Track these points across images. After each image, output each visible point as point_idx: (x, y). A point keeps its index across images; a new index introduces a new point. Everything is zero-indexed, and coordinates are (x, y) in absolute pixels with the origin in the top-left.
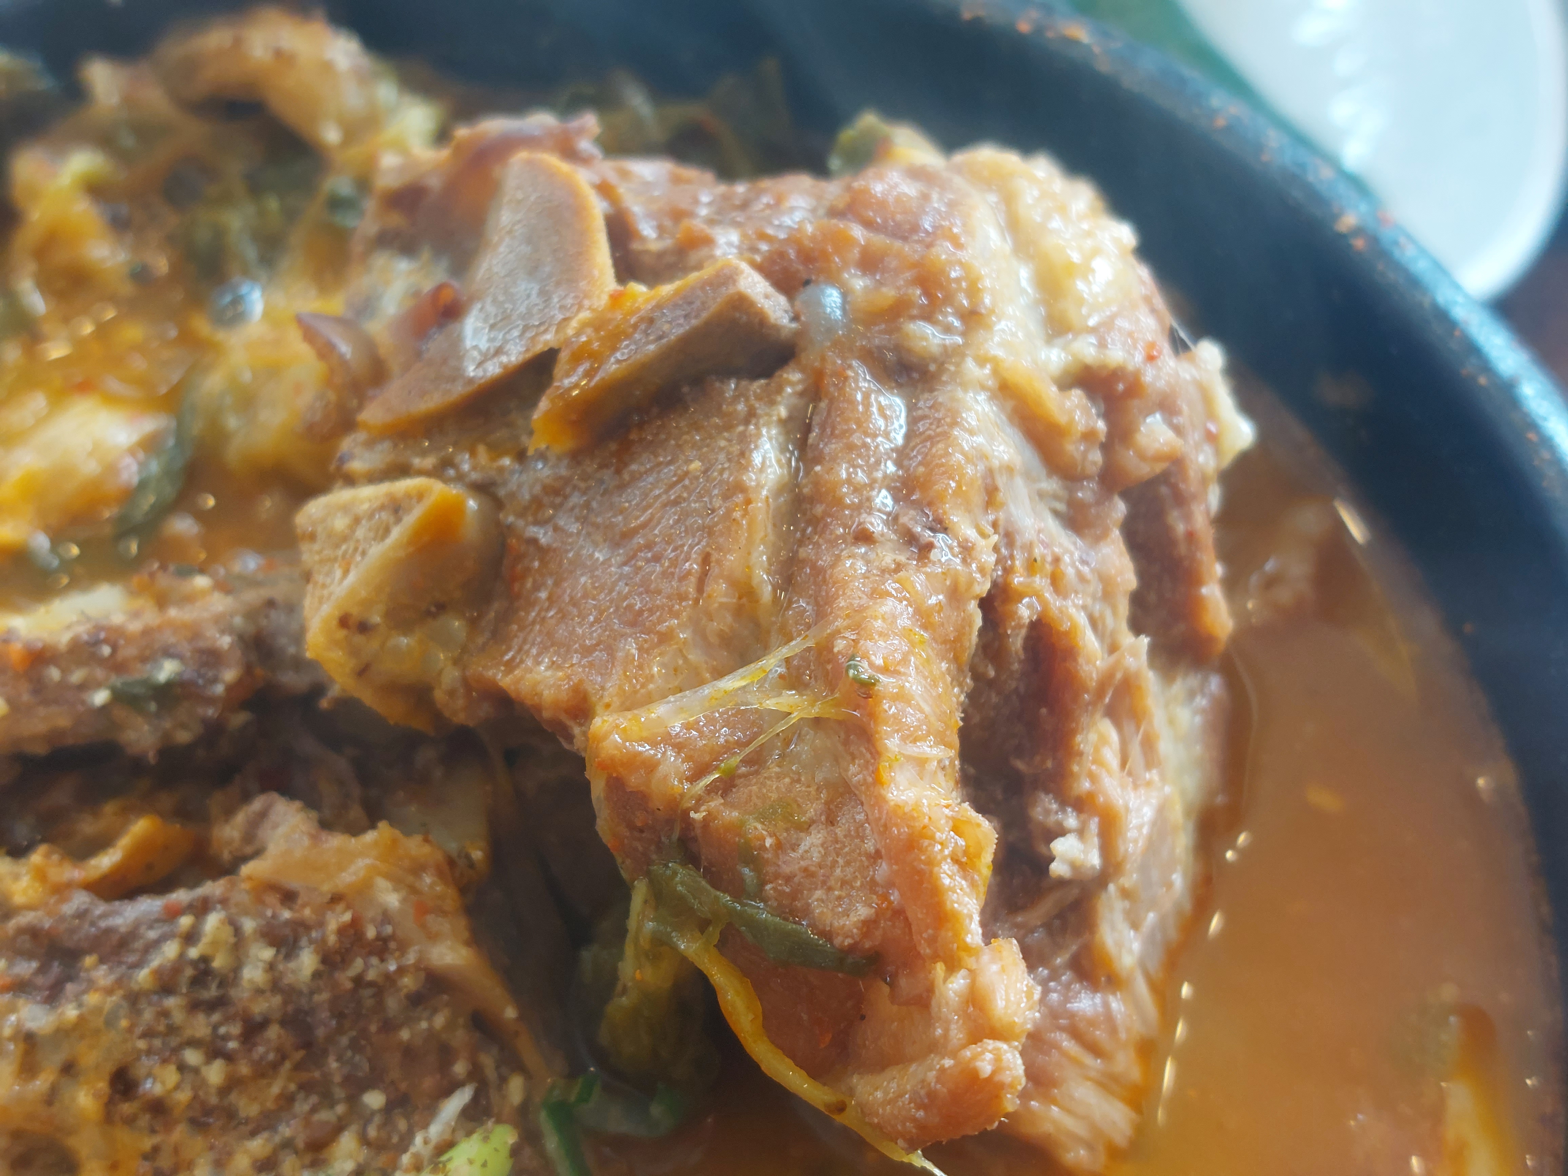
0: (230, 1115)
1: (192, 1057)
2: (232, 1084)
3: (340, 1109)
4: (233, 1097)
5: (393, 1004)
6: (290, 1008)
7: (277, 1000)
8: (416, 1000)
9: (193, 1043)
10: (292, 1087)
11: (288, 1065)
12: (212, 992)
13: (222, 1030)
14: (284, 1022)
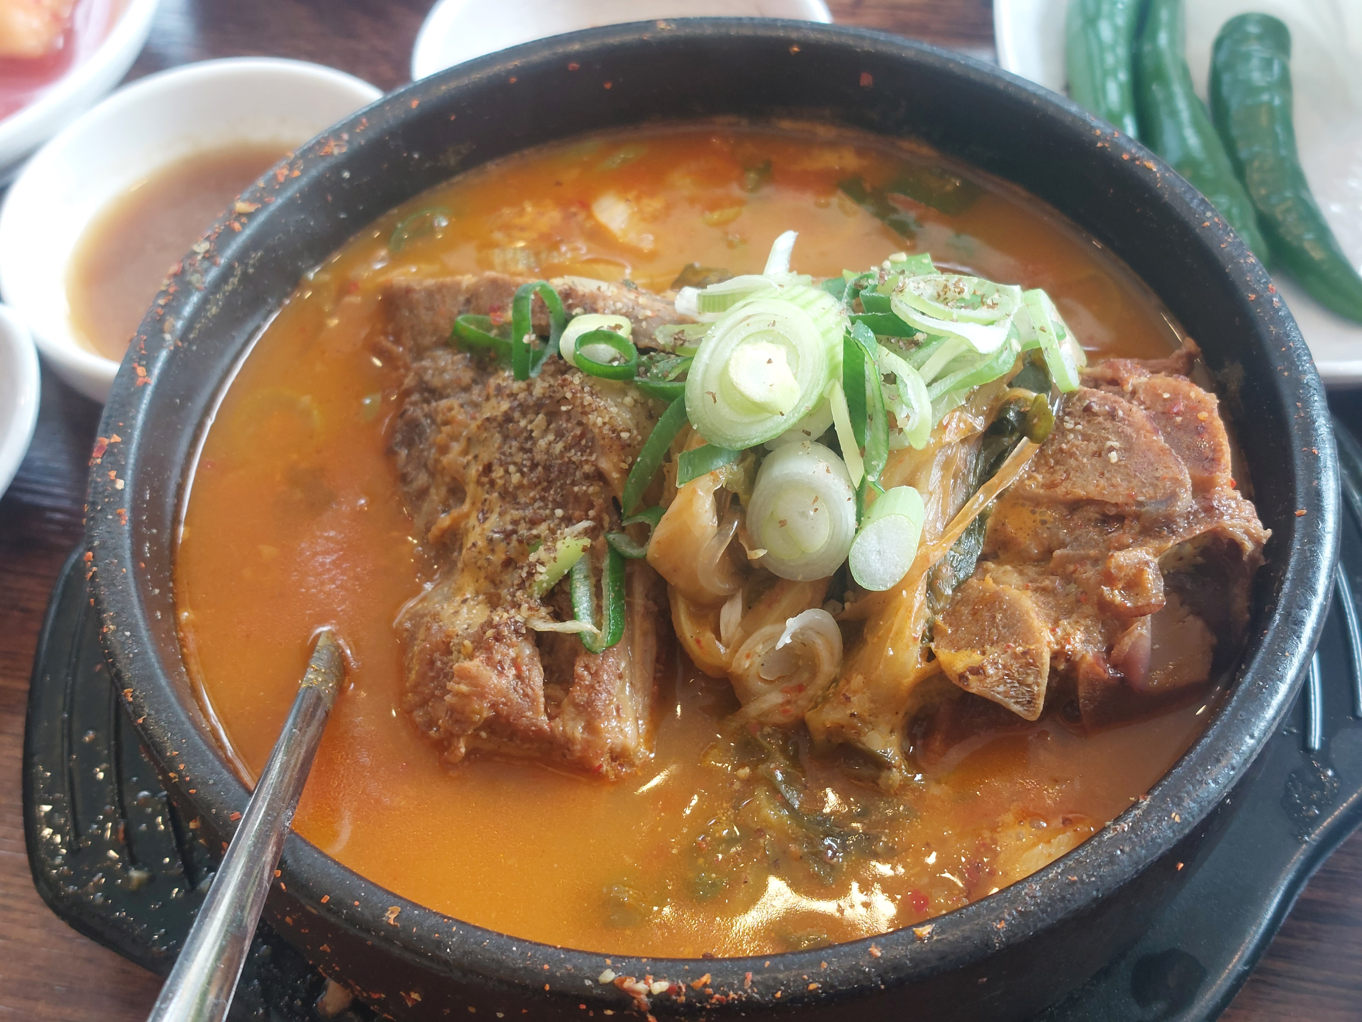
0: (515, 497)
1: (512, 468)
2: (520, 486)
3: (548, 512)
4: (519, 492)
5: (578, 474)
6: (548, 463)
7: (545, 457)
8: (587, 477)
9: (515, 464)
10: (538, 496)
11: (539, 487)
12: (529, 445)
13: (524, 462)
14: (544, 468)
